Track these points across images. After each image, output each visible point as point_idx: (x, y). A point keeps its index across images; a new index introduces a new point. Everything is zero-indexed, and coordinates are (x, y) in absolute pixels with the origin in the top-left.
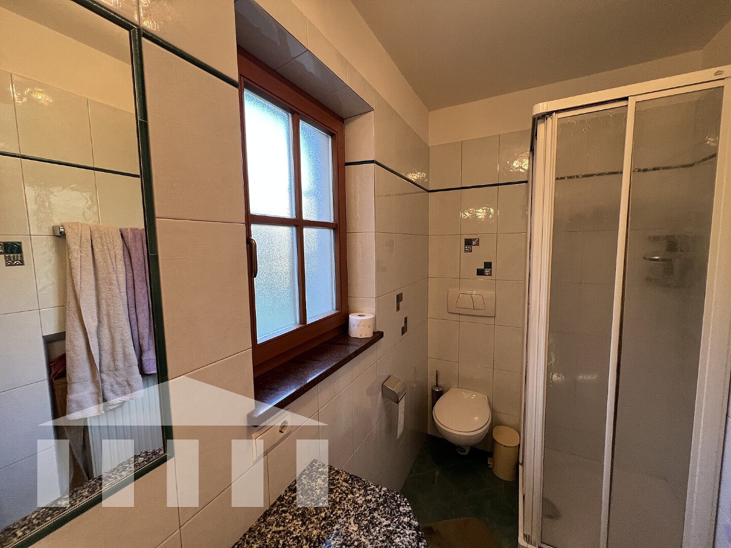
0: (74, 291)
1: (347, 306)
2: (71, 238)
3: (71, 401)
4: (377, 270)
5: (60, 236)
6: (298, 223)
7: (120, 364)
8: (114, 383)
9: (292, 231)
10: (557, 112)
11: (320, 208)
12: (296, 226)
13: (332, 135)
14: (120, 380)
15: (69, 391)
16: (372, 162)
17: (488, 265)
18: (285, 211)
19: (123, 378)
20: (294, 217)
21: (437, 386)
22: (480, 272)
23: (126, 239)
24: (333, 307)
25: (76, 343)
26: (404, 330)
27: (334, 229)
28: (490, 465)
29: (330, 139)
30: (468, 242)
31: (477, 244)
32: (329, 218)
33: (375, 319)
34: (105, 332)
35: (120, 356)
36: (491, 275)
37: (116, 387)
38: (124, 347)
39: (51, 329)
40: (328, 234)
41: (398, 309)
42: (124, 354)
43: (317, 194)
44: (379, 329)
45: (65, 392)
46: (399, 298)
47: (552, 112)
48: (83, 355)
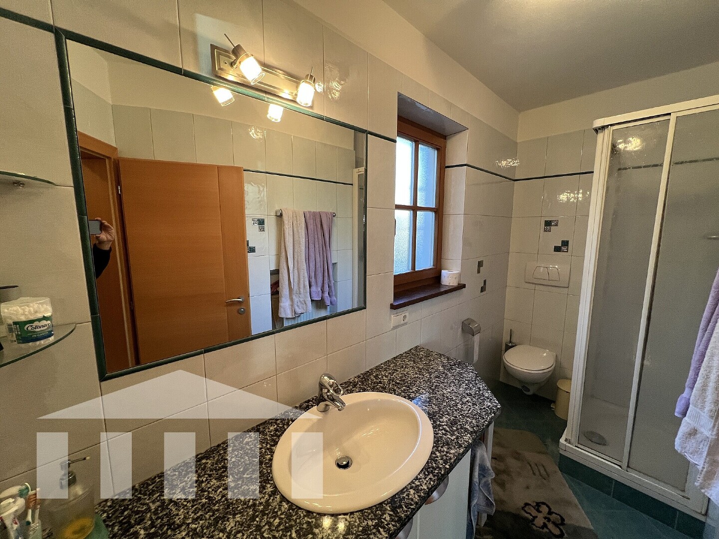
0: (285, 247)
1: (441, 265)
2: (285, 217)
3: (281, 306)
4: (464, 244)
5: (280, 216)
6: (414, 209)
7: (302, 290)
8: (299, 301)
9: (410, 213)
10: (611, 125)
11: (427, 199)
12: (413, 210)
13: (438, 149)
14: (301, 300)
15: (280, 301)
16: (465, 165)
17: (565, 243)
18: (408, 202)
19: (303, 299)
20: (412, 205)
21: (510, 342)
22: (557, 249)
23: (306, 217)
24: (431, 264)
25: (284, 275)
26: (483, 289)
27: (435, 212)
28: (553, 408)
29: (436, 152)
30: (548, 224)
31: (556, 225)
32: (433, 205)
33: (460, 275)
34: (296, 271)
35: (302, 286)
36: (567, 252)
37: (299, 303)
38: (304, 281)
39: (273, 268)
40: (431, 215)
41: (479, 272)
42: (304, 285)
43: (426, 189)
44: (462, 282)
45: (278, 302)
46: (480, 264)
47: (609, 125)
48: (287, 283)
